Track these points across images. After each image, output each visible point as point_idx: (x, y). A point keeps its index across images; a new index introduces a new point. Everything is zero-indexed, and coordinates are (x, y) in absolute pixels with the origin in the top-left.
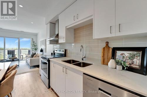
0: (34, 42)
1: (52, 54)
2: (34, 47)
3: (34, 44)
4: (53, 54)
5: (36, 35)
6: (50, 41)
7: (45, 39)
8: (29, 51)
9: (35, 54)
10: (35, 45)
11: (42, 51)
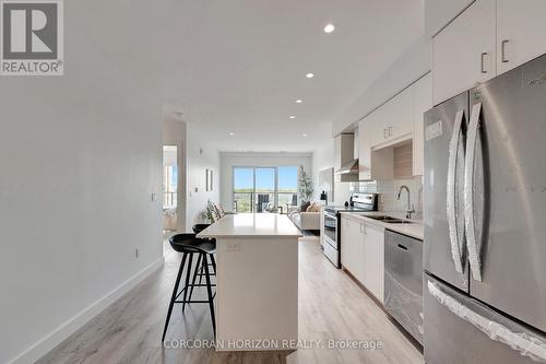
0: (304, 175)
1: (347, 204)
2: (304, 188)
3: (304, 181)
4: (350, 204)
5: (309, 156)
6: (342, 175)
7: (330, 167)
8: (295, 198)
9: (309, 204)
10: (306, 184)
11: (324, 197)
